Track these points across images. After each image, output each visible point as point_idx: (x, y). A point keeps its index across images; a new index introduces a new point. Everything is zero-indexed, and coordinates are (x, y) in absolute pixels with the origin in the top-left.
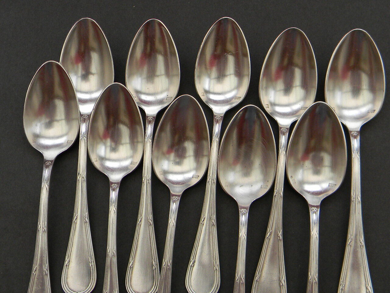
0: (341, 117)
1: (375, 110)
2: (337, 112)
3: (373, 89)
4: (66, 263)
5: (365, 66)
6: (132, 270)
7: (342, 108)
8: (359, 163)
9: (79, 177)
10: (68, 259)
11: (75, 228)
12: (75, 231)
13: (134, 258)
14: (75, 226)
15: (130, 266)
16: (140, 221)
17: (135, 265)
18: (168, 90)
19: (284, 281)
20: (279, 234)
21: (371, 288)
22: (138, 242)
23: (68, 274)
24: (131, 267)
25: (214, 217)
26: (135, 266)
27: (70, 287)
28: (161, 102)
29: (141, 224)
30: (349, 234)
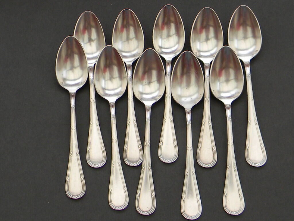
0: (238, 55)
1: (257, 50)
2: (236, 52)
3: (255, 36)
5: (249, 22)
6: (127, 151)
7: (238, 50)
8: (251, 80)
9: (91, 100)
13: (127, 144)
15: (125, 149)
18: (138, 47)
19: (215, 148)
21: (263, 147)
25: (171, 116)
28: (134, 56)
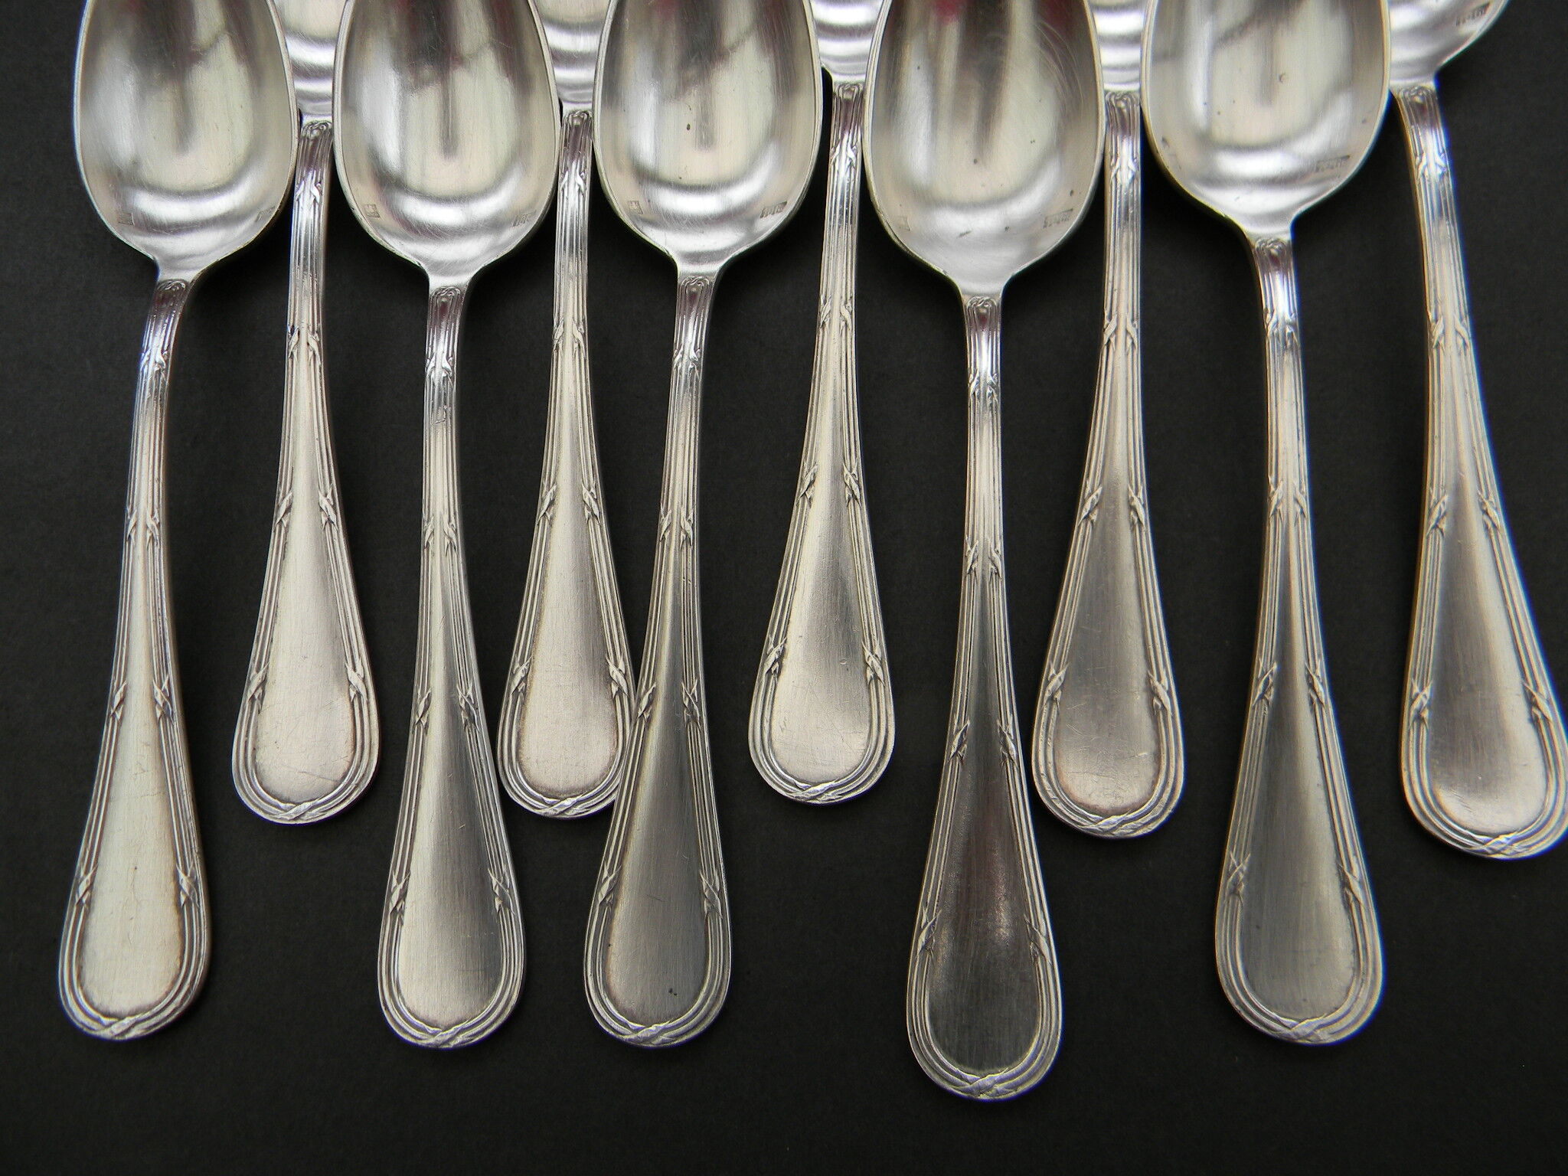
4: (251, 689)
6: (523, 704)
10: (258, 671)
11: (285, 547)
12: (284, 557)
13: (530, 655)
14: (285, 539)
15: (513, 689)
16: (552, 503)
17: (534, 683)
19: (1169, 693)
20: (1132, 498)
21: (1549, 702)
22: (542, 587)
23: (259, 733)
24: (517, 689)
25: (855, 463)
26: (534, 686)
27: (267, 784)
29: (554, 514)
30: (1432, 485)
